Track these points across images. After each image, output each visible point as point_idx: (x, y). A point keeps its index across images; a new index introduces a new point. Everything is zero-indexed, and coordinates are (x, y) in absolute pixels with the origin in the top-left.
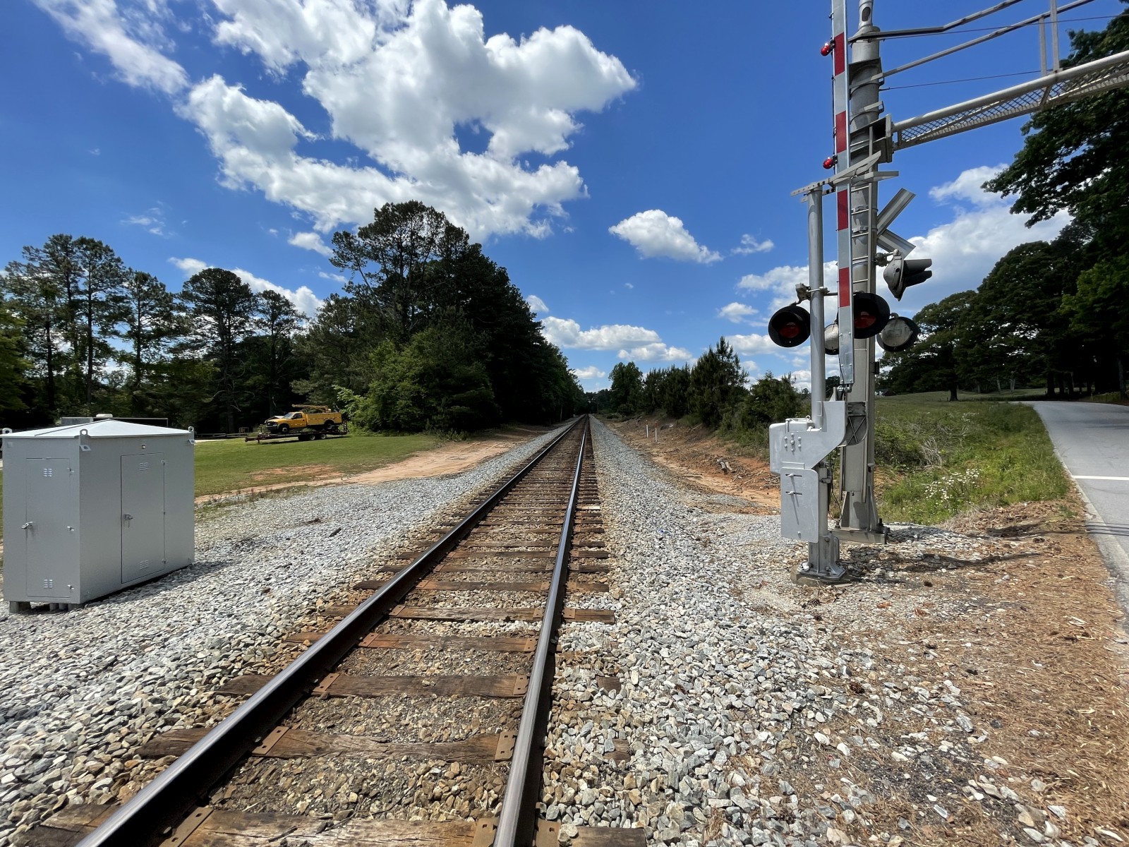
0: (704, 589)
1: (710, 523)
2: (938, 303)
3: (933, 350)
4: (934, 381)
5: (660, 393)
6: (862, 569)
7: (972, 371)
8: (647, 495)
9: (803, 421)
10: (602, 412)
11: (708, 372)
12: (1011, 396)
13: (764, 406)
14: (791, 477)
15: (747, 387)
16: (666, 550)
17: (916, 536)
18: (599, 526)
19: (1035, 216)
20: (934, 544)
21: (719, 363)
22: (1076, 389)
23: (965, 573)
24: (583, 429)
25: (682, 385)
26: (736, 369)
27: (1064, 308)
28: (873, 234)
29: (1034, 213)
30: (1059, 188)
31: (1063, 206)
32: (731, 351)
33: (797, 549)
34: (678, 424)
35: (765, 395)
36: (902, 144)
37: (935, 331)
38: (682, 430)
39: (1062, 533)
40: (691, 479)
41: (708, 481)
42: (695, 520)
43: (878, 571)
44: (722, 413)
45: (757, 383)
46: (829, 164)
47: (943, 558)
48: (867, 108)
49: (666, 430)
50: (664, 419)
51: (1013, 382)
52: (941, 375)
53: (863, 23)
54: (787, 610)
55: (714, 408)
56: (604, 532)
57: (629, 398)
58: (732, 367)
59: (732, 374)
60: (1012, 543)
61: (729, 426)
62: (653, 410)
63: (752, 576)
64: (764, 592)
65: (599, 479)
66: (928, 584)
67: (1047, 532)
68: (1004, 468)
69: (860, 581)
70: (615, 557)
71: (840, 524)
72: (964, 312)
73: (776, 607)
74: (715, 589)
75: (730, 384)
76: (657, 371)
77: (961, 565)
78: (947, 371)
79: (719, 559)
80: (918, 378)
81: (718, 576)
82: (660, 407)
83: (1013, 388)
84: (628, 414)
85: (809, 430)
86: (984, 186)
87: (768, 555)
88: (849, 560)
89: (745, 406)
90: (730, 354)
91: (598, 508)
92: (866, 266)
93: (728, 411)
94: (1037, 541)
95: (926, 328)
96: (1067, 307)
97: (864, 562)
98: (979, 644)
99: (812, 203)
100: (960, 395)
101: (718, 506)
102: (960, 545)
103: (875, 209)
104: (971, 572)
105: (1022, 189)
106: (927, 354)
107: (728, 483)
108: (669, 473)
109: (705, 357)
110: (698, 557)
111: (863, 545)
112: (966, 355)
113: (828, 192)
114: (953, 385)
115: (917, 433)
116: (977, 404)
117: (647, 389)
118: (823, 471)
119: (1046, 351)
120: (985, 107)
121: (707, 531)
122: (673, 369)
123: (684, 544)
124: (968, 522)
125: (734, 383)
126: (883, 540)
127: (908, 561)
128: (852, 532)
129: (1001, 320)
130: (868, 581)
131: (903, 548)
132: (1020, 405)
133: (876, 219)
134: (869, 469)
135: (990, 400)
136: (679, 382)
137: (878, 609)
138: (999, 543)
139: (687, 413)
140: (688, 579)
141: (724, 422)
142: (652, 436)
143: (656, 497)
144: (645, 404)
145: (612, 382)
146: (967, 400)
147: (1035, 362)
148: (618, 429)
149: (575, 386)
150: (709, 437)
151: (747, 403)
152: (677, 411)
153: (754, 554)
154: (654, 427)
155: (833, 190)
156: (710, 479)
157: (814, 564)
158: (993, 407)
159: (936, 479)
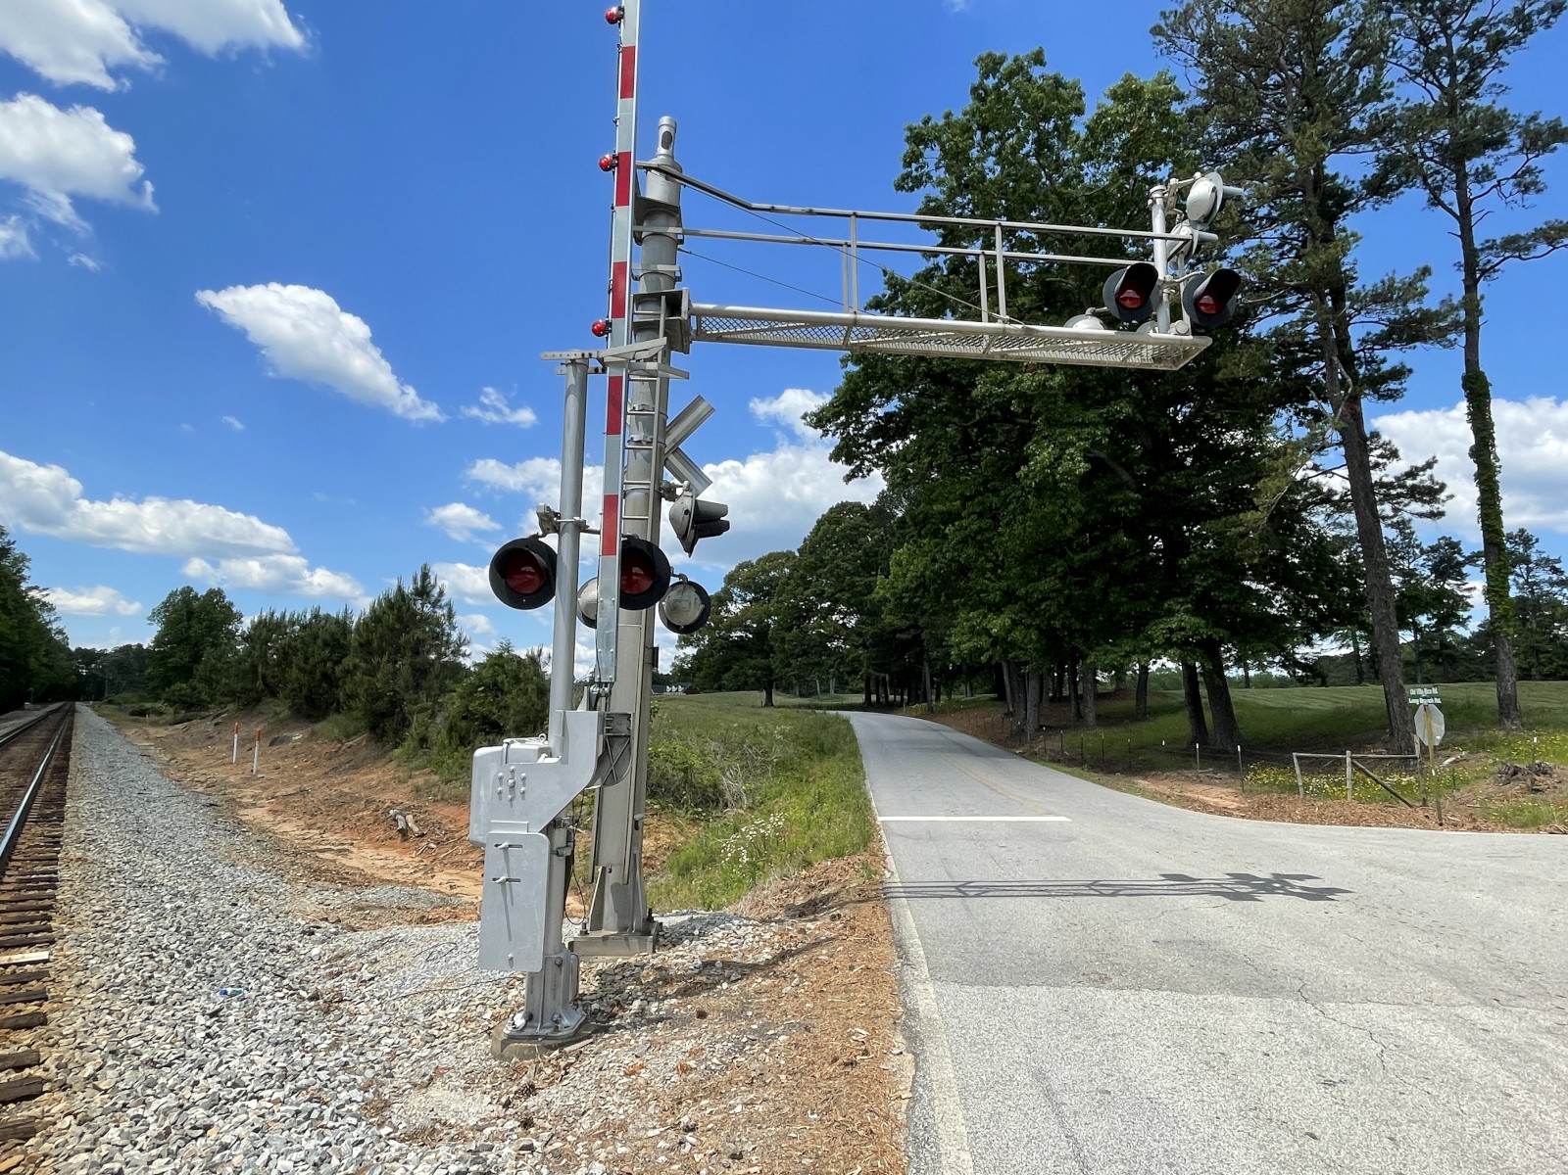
0: (300, 1118)
1: (350, 953)
2: (754, 562)
3: (747, 629)
4: (747, 676)
5: (278, 664)
6: (613, 1006)
7: (789, 665)
8: (205, 903)
9: (533, 744)
10: (117, 698)
11: (392, 630)
12: (829, 703)
13: (492, 704)
14: (505, 849)
15: (467, 663)
16: (222, 1040)
17: (696, 932)
18: (31, 1008)
19: (852, 471)
20: (719, 943)
21: (415, 614)
22: (891, 697)
23: (750, 985)
24: (48, 741)
25: (332, 652)
26: (447, 631)
27: (879, 593)
28: (660, 450)
29: (852, 467)
30: (874, 443)
31: (877, 465)
32: (441, 593)
33: (512, 987)
34: (313, 733)
35: (495, 684)
36: (701, 335)
37: (750, 601)
38: (323, 748)
39: (860, 902)
40: (328, 856)
41: (364, 858)
42: (315, 951)
43: (636, 1004)
44: (411, 713)
45: (482, 659)
46: (600, 329)
47: (727, 965)
48: (661, 268)
49: (284, 747)
50: (281, 721)
51: (832, 683)
52: (754, 667)
53: (662, 151)
54: (472, 1122)
55: (395, 703)
56: (44, 1023)
57: (200, 669)
58: (439, 624)
59: (438, 638)
60: (809, 925)
61: (423, 741)
62: (258, 701)
63: (417, 1061)
64: (436, 1092)
65: (64, 874)
66: (702, 1015)
67: (847, 903)
68: (813, 809)
69: (606, 1030)
70: (64, 1087)
71: (588, 928)
72: (783, 580)
73: (452, 1121)
74: (327, 1113)
75: (433, 657)
76: (278, 615)
77: (748, 971)
78: (761, 661)
79: (353, 1037)
80: (728, 669)
81: (343, 1077)
82: (274, 694)
83: (832, 691)
84: (190, 707)
85: (540, 761)
86: (804, 417)
87: (456, 1009)
88: (595, 992)
89: (458, 703)
90: (438, 600)
91: (43, 955)
92: (648, 495)
93: (425, 709)
94: (833, 918)
95: (740, 596)
96: (881, 592)
97: (617, 993)
98: (752, 1103)
99: (572, 380)
100: (778, 698)
101: (376, 913)
102: (749, 938)
103: (663, 415)
104: (758, 981)
105: (842, 434)
106: (739, 634)
107: (407, 859)
108: (274, 845)
109: (388, 600)
110: (304, 1041)
111: (620, 961)
112: (783, 641)
113: (596, 371)
114: (768, 682)
115: (719, 757)
116: (793, 712)
117: (249, 653)
118: (560, 836)
119: (864, 645)
120: (791, 325)
121: (339, 974)
122: (316, 616)
123: (275, 1014)
124: (766, 897)
125: (440, 655)
126: (650, 946)
127: (682, 977)
128: (605, 938)
129: (821, 597)
130: (619, 1027)
131: (677, 957)
132: (837, 716)
133: (665, 431)
134: (636, 825)
135: (808, 707)
136: (326, 644)
137: (625, 1080)
138: (793, 927)
139: (338, 711)
140: (264, 1103)
141: (413, 732)
142: (245, 759)
143: (228, 907)
144: (238, 686)
145: (156, 629)
146: (783, 707)
147: (854, 660)
148: (159, 742)
149: (43, 631)
150: (379, 764)
151: (462, 697)
152: (313, 706)
153: (430, 1012)
154: (252, 740)
155: (604, 371)
156: (369, 852)
157: (535, 1013)
158: (810, 718)
159: (736, 830)
